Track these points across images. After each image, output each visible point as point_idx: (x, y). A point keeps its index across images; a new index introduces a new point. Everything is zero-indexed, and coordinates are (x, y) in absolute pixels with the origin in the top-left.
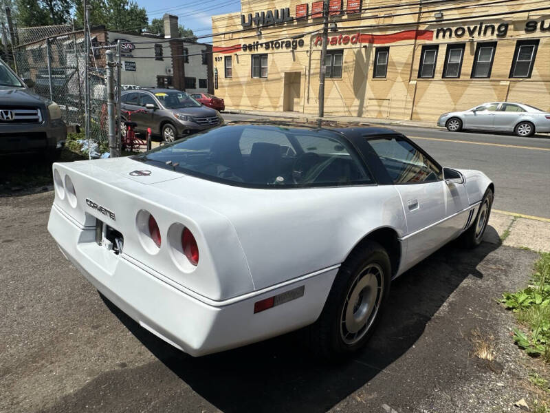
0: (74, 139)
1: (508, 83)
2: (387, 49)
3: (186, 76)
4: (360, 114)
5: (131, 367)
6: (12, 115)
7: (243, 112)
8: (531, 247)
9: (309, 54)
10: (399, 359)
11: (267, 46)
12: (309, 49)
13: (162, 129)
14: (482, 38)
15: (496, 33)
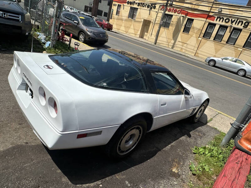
0: (36, 31)
1: (241, 50)
2: (193, 20)
3: (98, 9)
4: (173, 48)
5: (30, 145)
6: (7, 15)
7: (120, 33)
8: (218, 128)
9: (157, 13)
10: (141, 164)
11: (139, 4)
12: (157, 11)
13: (79, 34)
14: (236, 26)
15: (243, 25)
